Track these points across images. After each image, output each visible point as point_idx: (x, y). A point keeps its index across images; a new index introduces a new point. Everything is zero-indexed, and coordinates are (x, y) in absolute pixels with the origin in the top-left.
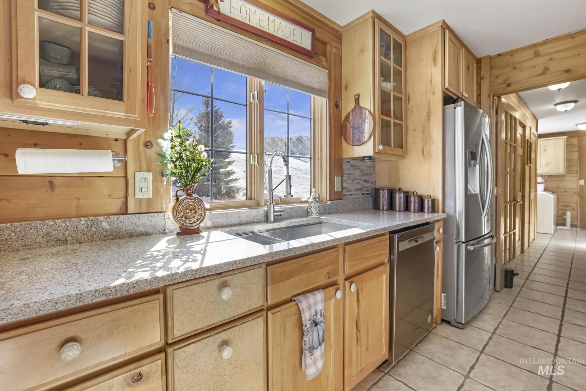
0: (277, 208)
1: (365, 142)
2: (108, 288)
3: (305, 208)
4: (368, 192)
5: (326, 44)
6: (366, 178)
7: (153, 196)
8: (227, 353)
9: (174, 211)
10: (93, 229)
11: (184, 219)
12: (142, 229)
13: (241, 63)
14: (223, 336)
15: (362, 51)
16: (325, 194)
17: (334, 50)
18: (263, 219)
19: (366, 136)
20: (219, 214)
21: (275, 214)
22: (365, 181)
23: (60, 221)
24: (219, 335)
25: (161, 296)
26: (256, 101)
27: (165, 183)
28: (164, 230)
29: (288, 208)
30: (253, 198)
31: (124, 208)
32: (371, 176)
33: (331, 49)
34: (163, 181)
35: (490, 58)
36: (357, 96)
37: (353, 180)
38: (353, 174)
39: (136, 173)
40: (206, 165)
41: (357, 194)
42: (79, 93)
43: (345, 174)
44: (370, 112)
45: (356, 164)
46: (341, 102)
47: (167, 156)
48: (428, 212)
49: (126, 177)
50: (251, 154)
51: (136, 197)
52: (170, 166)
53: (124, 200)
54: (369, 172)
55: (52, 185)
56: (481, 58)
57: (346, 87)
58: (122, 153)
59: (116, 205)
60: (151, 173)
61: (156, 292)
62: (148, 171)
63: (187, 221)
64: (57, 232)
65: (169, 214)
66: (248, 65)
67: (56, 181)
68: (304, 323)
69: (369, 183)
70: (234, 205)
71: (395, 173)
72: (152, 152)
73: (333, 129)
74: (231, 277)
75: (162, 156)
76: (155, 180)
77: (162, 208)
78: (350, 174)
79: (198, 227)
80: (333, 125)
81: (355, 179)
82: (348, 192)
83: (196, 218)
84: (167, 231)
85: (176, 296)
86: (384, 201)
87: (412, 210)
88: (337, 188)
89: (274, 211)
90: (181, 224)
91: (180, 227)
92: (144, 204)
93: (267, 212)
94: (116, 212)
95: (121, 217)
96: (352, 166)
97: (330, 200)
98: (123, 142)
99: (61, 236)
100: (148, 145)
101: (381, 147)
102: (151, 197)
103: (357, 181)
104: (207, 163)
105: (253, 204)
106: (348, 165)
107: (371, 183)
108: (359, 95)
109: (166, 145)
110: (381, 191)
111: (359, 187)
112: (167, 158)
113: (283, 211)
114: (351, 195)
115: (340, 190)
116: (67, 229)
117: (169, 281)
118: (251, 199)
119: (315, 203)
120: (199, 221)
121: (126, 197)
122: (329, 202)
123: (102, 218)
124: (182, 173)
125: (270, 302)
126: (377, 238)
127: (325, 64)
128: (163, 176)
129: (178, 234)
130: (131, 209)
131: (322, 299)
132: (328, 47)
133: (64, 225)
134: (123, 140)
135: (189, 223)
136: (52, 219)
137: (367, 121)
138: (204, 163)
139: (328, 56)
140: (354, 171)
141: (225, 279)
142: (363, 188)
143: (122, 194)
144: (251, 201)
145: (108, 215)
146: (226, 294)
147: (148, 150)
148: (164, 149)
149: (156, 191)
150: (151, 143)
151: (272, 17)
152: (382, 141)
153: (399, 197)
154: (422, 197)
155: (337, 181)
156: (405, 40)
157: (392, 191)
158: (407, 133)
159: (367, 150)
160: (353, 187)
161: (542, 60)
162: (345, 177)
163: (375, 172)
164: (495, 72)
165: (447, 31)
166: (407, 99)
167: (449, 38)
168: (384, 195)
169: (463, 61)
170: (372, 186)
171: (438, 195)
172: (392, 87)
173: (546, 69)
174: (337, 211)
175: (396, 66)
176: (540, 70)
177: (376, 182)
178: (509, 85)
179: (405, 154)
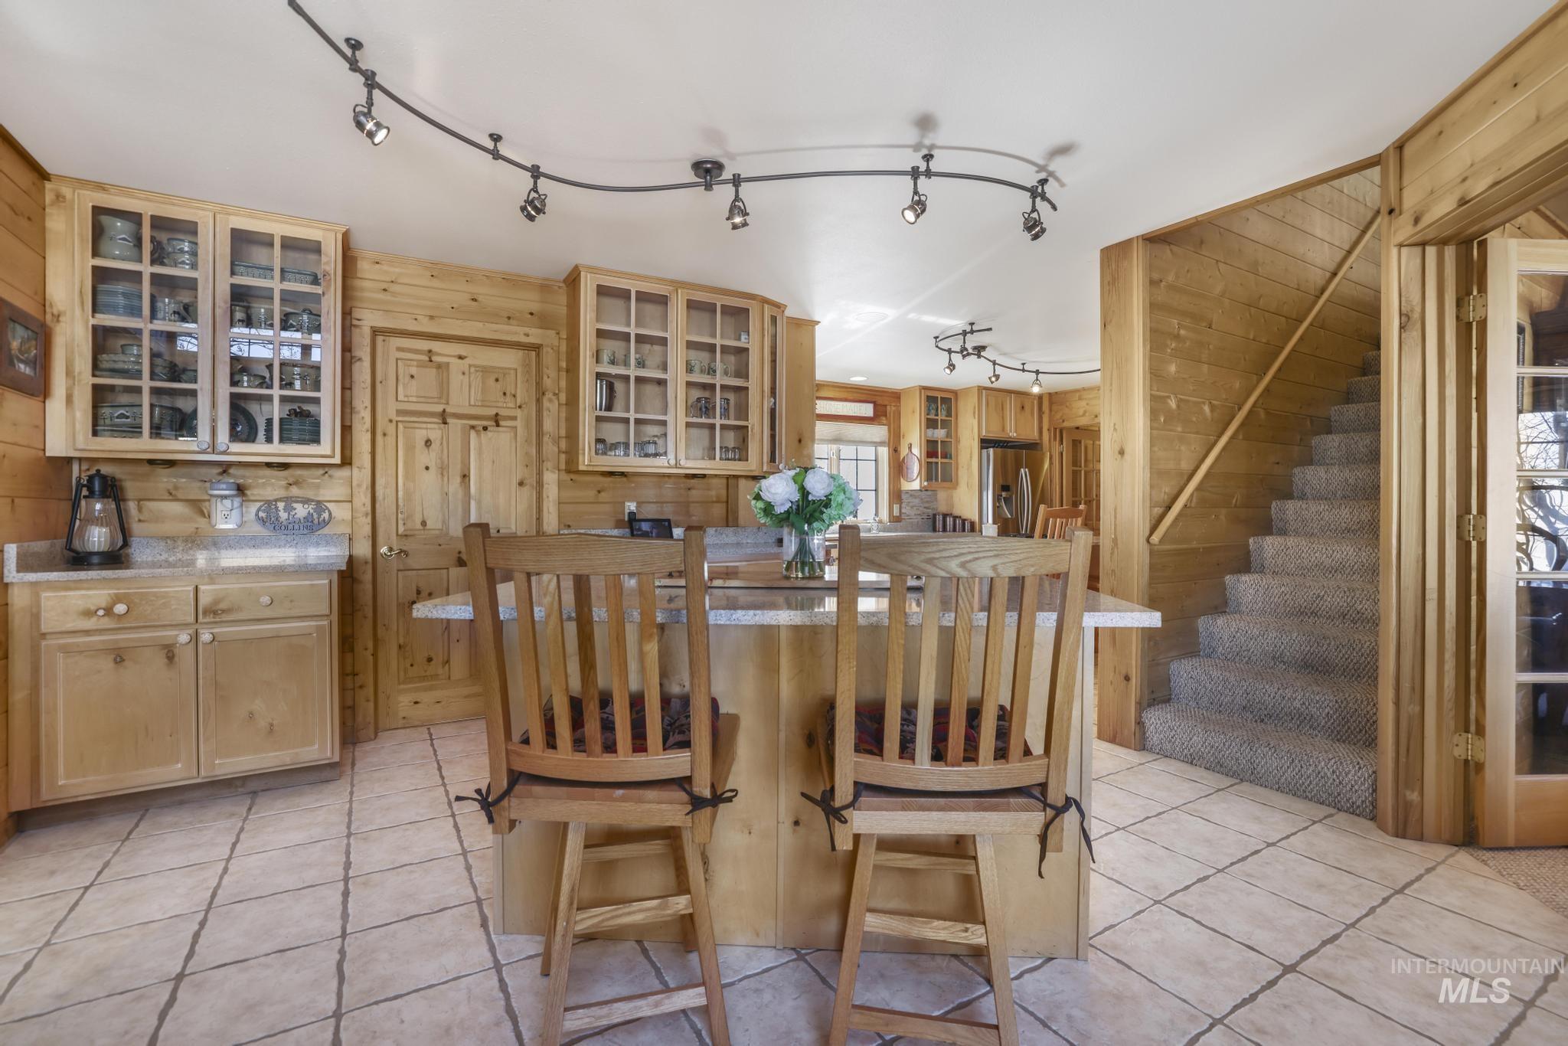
1: (914, 480)
4: (929, 517)
5: (886, 405)
6: (927, 505)
15: (913, 411)
16: (885, 516)
17: (893, 408)
19: (915, 475)
22: (925, 508)
26: (834, 457)
32: (931, 503)
33: (891, 409)
35: (1050, 395)
37: (912, 507)
38: (913, 502)
41: (917, 518)
43: (905, 502)
44: (917, 457)
45: (915, 494)
46: (899, 447)
54: (930, 500)
56: (1042, 395)
57: (904, 436)
69: (929, 509)
71: (950, 501)
73: (892, 469)
78: (909, 502)
80: (892, 466)
81: (915, 506)
82: (907, 516)
86: (939, 525)
88: (896, 512)
96: (912, 496)
97: (890, 521)
101: (926, 483)
103: (917, 508)
106: (907, 495)
108: (911, 444)
110: (937, 516)
111: (920, 512)
114: (910, 518)
115: (898, 515)
119: (875, 523)
122: (889, 524)
127: (885, 422)
132: (888, 407)
137: (915, 464)
139: (888, 415)
140: (915, 500)
142: (924, 513)
151: (845, 404)
152: (929, 478)
153: (950, 521)
154: (964, 521)
155: (896, 508)
156: (955, 393)
157: (945, 516)
158: (957, 469)
159: (916, 485)
160: (912, 512)
161: (1083, 403)
162: (903, 505)
163: (936, 499)
164: (1055, 407)
165: (984, 391)
166: (958, 441)
167: (987, 396)
168: (939, 518)
169: (1011, 406)
170: (930, 512)
171: (976, 518)
172: (939, 434)
173: (1085, 412)
174: (896, 531)
175: (944, 418)
176: (1081, 412)
177: (933, 509)
178: (1063, 421)
179: (955, 486)
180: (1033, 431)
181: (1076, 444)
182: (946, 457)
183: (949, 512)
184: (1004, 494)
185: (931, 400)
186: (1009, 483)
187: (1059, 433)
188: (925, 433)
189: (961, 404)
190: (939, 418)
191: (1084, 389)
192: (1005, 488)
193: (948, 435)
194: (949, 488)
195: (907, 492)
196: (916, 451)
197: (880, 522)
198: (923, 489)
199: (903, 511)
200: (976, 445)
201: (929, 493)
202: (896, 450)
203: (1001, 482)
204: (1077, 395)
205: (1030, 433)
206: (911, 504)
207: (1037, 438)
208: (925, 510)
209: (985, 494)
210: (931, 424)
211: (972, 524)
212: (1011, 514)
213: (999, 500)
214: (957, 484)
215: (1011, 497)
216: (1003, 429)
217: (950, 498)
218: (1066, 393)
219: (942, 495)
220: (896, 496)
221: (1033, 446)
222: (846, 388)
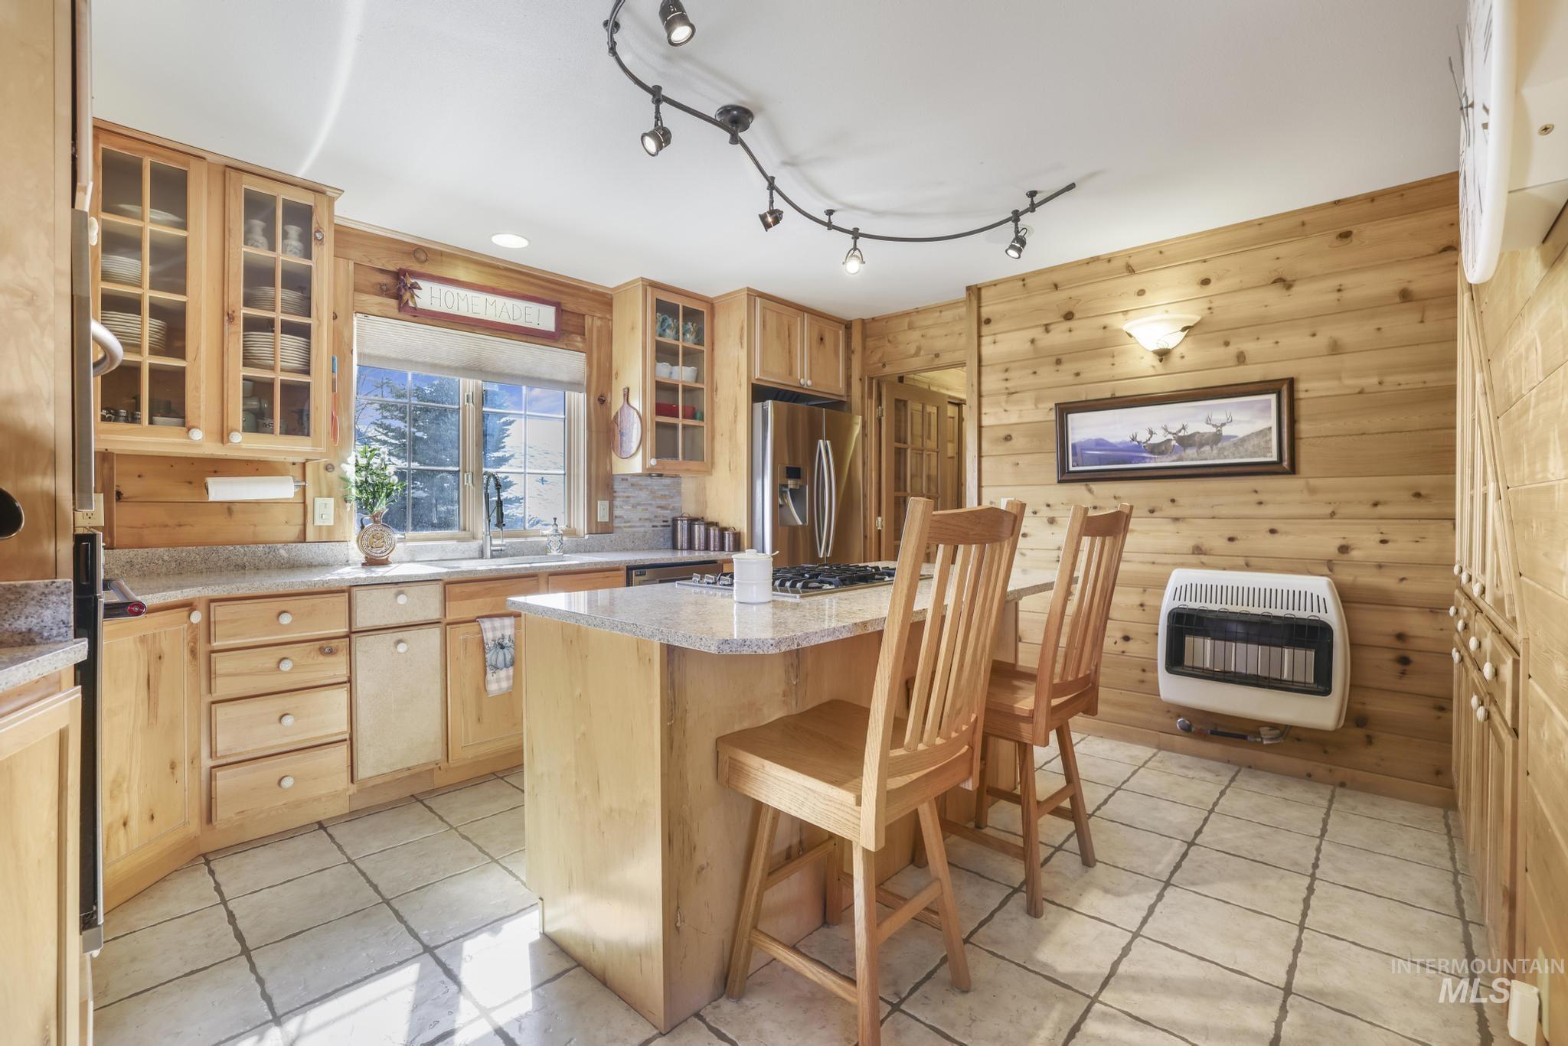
0: (495, 542)
1: (633, 455)
2: (310, 581)
3: (544, 543)
4: (665, 524)
5: (584, 315)
6: (663, 503)
7: (335, 523)
8: (402, 648)
9: (359, 540)
10: (271, 556)
11: (370, 548)
12: (322, 559)
13: (446, 363)
14: (400, 635)
15: (633, 328)
16: (581, 524)
17: (598, 323)
18: (476, 554)
19: (635, 446)
20: (416, 546)
21: (493, 548)
22: (658, 507)
23: (238, 546)
24: (395, 634)
25: (347, 594)
26: (471, 404)
27: (349, 509)
28: (347, 561)
29: (517, 542)
30: (467, 529)
31: (302, 537)
32: (671, 500)
33: (592, 323)
34: (346, 507)
35: (863, 322)
36: (626, 390)
37: (634, 506)
38: (633, 497)
39: (316, 499)
40: (397, 489)
41: (644, 526)
42: (273, 433)
43: (619, 497)
44: (638, 413)
45: (640, 483)
46: (609, 395)
47: (351, 480)
48: (729, 551)
49: (304, 503)
50: (466, 472)
51: (316, 524)
52: (354, 491)
53: (302, 527)
54: (667, 493)
55: (230, 511)
56: (851, 321)
57: (617, 374)
58: (299, 478)
59: (294, 531)
60: (333, 499)
61: (343, 591)
62: (329, 496)
63: (374, 550)
64: (236, 557)
65: (353, 544)
66: (457, 365)
67: (235, 508)
68: (485, 641)
69: (667, 509)
70: (439, 537)
71: (702, 502)
72: (333, 476)
73: (594, 435)
74: (408, 588)
75: (345, 480)
76: (337, 506)
77: (345, 537)
78: (628, 497)
79: (387, 559)
80: (594, 428)
81: (639, 504)
82: (625, 522)
83: (384, 548)
84: (350, 562)
85: (358, 595)
86: (682, 537)
87: (712, 549)
88: (602, 516)
89: (491, 545)
90: (366, 553)
91: (366, 557)
92: (324, 532)
93: (482, 545)
94: (292, 540)
95: (300, 545)
96: (632, 485)
97: (590, 533)
98: (301, 466)
99: (239, 562)
100: (329, 468)
101: (653, 462)
102: (332, 524)
103: (643, 507)
104: (399, 488)
105: (467, 536)
106: (625, 485)
107: (671, 510)
108: (628, 389)
109: (350, 470)
110: (679, 522)
111: (647, 515)
112: (351, 482)
113: (504, 545)
114: (630, 527)
115: (607, 519)
116: (245, 555)
117: (353, 582)
118: (465, 530)
119: (555, 536)
120: (388, 552)
121: (305, 525)
122: (587, 537)
123: (279, 546)
124: (368, 499)
125: (450, 618)
126: (602, 573)
127: (580, 345)
128: (346, 501)
129: (363, 564)
130: (310, 536)
131: (511, 625)
132: (588, 320)
133: (242, 551)
134: (301, 463)
135: (376, 553)
136: (232, 545)
137: (635, 426)
138: (395, 488)
139: (587, 333)
140: (637, 492)
141: (402, 588)
142: (655, 517)
143: (300, 521)
144: (463, 533)
145: (286, 543)
146: (402, 600)
147: (329, 473)
148: (347, 474)
149: (338, 518)
150: (332, 466)
151: (491, 298)
152: (659, 454)
153: (699, 530)
154: (723, 530)
155: (602, 507)
156: (711, 304)
157: (692, 521)
158: (713, 438)
159: (636, 465)
160: (635, 516)
161: (915, 335)
162: (617, 502)
163: (679, 493)
164: (870, 343)
165: (758, 300)
166: (714, 389)
167: (764, 308)
168: (682, 527)
169: (803, 332)
170: (669, 515)
171: (743, 527)
172: (683, 374)
173: (919, 349)
174: (601, 550)
175: (690, 345)
176: (912, 350)
177: (673, 509)
178: (884, 365)
179: (709, 469)
180: (838, 381)
181: (900, 405)
182: (694, 417)
183: (700, 516)
184: (791, 483)
185: (665, 309)
186: (800, 463)
187: (876, 384)
188: (654, 368)
189: (720, 322)
190: (680, 344)
191: (918, 311)
192: (793, 473)
193: (698, 378)
194: (698, 472)
195: (624, 478)
196: (636, 402)
197: (571, 532)
198: (649, 474)
199: (617, 512)
200: (743, 394)
201: (667, 481)
202: (602, 401)
203: (787, 462)
204: (906, 321)
205: (834, 385)
206: (632, 501)
207: (843, 392)
208: (660, 512)
209: (759, 484)
210: (665, 353)
211: (737, 537)
212: (803, 519)
213: (782, 494)
214: (713, 464)
215: (802, 487)
216: (791, 372)
217: (702, 490)
218: (888, 319)
219: (688, 485)
220: (603, 484)
221: (838, 406)
222: (498, 268)
